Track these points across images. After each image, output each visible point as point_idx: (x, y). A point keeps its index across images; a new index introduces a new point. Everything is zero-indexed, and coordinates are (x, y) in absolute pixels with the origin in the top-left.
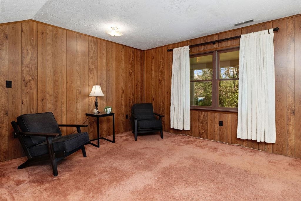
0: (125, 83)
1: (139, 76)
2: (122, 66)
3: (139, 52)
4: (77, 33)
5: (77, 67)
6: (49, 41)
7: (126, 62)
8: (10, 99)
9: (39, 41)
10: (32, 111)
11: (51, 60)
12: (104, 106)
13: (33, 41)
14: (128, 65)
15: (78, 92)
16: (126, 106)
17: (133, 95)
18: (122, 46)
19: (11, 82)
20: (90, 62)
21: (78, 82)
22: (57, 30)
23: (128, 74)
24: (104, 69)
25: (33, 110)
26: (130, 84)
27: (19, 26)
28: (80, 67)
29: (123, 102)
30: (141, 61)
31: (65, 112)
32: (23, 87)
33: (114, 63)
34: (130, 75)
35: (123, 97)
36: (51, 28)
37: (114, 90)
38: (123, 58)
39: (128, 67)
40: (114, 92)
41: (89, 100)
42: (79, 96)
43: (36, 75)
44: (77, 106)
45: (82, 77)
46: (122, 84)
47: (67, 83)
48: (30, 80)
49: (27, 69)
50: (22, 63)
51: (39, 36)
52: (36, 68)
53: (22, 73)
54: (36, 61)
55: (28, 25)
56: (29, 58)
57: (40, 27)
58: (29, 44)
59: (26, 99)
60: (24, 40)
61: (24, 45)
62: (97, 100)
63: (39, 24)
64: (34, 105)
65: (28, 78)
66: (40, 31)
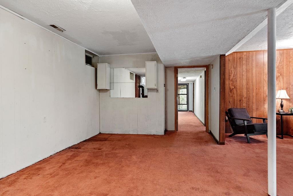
4: (264, 51)
5: (265, 77)
6: (244, 62)
9: (238, 64)
11: (245, 74)
13: (235, 65)
15: (265, 95)
21: (265, 88)
22: (249, 53)
24: (291, 75)
25: (235, 107)
27: (227, 58)
31: (255, 110)
32: (230, 93)
36: (245, 53)
42: (266, 99)
43: (236, 85)
44: (264, 106)
47: (256, 89)
48: (233, 89)
49: (232, 82)
50: (229, 79)
51: (238, 61)
52: (236, 81)
53: (229, 85)
54: (236, 77)
55: (232, 56)
56: (232, 75)
57: (239, 55)
58: (232, 67)
59: (231, 100)
60: (230, 65)
61: (230, 68)
62: (282, 102)
63: (238, 53)
64: (236, 104)
65: (232, 87)
66: (238, 58)
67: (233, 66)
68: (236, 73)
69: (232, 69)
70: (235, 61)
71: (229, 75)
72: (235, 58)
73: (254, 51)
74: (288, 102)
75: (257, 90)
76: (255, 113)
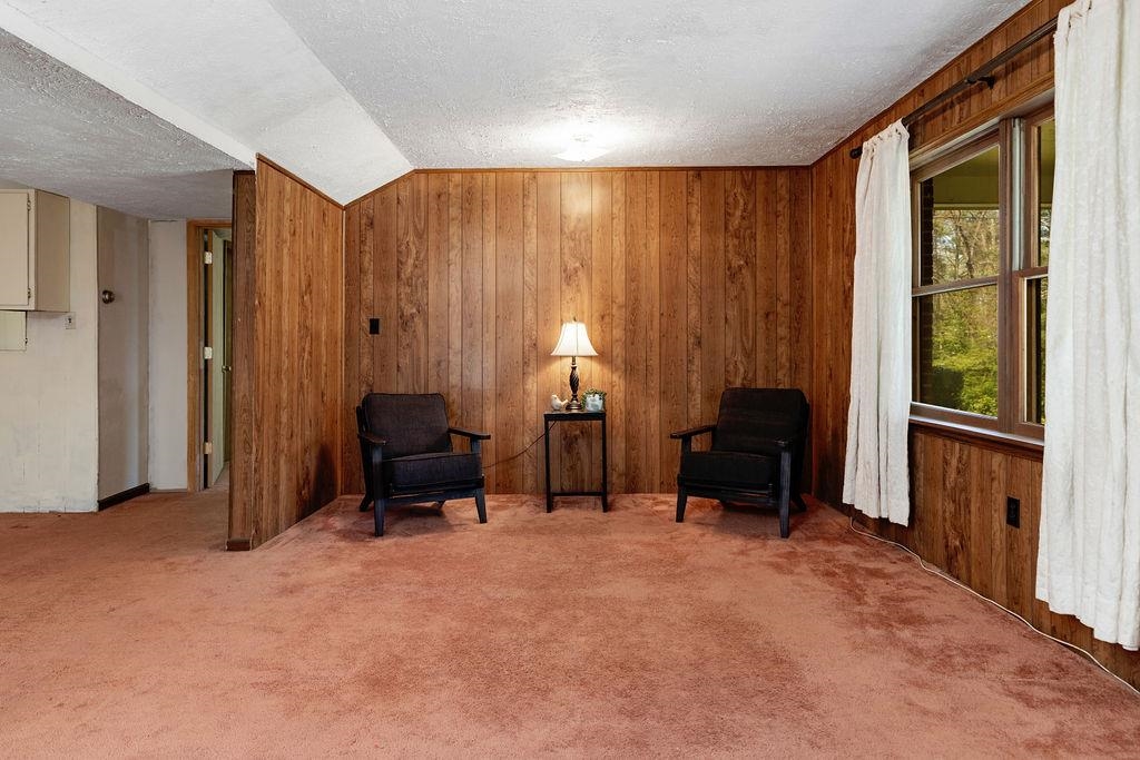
0: (705, 310)
1: (784, 277)
2: (692, 247)
3: (782, 180)
4: (524, 171)
5: (527, 271)
6: (454, 212)
7: (709, 229)
8: (377, 358)
9: (430, 217)
10: (416, 387)
11: (458, 260)
12: (617, 388)
13: (420, 220)
14: (722, 239)
15: (527, 342)
16: (709, 396)
17: (749, 354)
18: (691, 173)
19: (377, 320)
20: (566, 250)
21: (530, 315)
22: (472, 178)
23: (721, 273)
24: (617, 267)
25: (420, 388)
26: (733, 313)
27: (392, 193)
28: (534, 271)
29: (694, 378)
30: (792, 216)
31: (493, 399)
32: (400, 333)
33: (657, 240)
34: (733, 274)
35: (697, 362)
36: (457, 178)
37: (654, 335)
38: (696, 217)
39: (721, 245)
40: (656, 343)
41: (562, 368)
42: (533, 356)
43: (425, 300)
44: (524, 383)
45: (540, 297)
46: (694, 313)
47: (497, 317)
48: (412, 316)
49: (408, 290)
50: (399, 276)
51: (433, 204)
52: (425, 285)
53: (399, 300)
54: (425, 267)
55: (408, 184)
56: (411, 261)
57: (434, 183)
58: (411, 230)
59: (405, 361)
60: (402, 223)
61: (401, 232)
62: (574, 368)
63: (432, 176)
64: (422, 375)
65: (410, 310)
66: (433, 193)
67: (415, 226)
68: (422, 256)
69: (411, 238)
70: (422, 208)
71: (399, 262)
72: (422, 196)
73: (490, 170)
74: (606, 371)
75: (501, 321)
76: (493, 410)
